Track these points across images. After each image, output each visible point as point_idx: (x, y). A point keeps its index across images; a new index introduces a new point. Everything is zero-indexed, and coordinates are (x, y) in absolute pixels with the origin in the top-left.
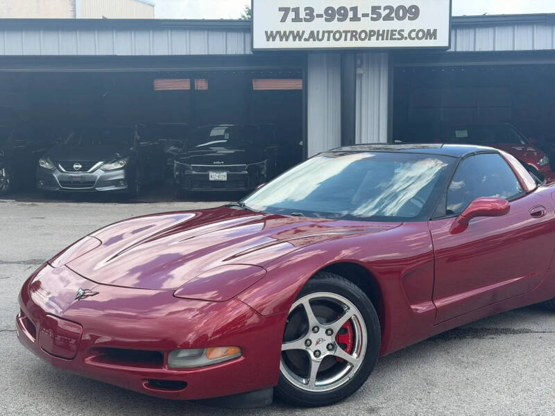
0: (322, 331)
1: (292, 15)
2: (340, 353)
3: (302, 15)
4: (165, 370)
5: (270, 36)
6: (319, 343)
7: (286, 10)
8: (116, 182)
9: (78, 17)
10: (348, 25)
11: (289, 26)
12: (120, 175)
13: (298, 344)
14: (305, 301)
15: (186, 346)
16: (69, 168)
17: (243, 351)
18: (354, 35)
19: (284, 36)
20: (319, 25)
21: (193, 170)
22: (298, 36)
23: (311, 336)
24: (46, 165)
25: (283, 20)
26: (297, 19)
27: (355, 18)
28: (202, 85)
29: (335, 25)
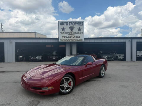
0: (66, 83)
1: (64, 37)
2: (69, 86)
3: (65, 37)
4: (42, 90)
5: (61, 40)
6: (66, 85)
7: (63, 37)
8: (40, 59)
9: (36, 37)
10: (71, 39)
11: (63, 39)
12: (41, 58)
13: (63, 85)
14: (64, 78)
15: (45, 87)
16: (34, 57)
17: (54, 87)
18: (72, 40)
19: (63, 40)
20: (67, 39)
21: (51, 57)
22: (65, 40)
23: (65, 84)
24: (30, 57)
25: (63, 38)
26: (64, 38)
27: (72, 38)
28: (52, 46)
29: (70, 39)
